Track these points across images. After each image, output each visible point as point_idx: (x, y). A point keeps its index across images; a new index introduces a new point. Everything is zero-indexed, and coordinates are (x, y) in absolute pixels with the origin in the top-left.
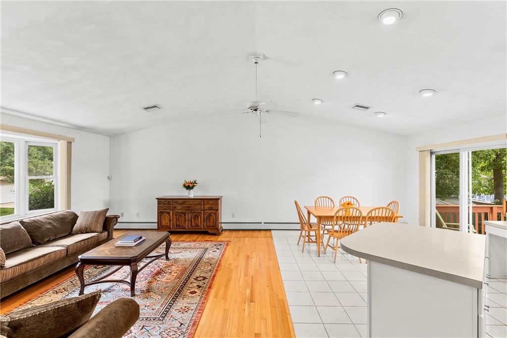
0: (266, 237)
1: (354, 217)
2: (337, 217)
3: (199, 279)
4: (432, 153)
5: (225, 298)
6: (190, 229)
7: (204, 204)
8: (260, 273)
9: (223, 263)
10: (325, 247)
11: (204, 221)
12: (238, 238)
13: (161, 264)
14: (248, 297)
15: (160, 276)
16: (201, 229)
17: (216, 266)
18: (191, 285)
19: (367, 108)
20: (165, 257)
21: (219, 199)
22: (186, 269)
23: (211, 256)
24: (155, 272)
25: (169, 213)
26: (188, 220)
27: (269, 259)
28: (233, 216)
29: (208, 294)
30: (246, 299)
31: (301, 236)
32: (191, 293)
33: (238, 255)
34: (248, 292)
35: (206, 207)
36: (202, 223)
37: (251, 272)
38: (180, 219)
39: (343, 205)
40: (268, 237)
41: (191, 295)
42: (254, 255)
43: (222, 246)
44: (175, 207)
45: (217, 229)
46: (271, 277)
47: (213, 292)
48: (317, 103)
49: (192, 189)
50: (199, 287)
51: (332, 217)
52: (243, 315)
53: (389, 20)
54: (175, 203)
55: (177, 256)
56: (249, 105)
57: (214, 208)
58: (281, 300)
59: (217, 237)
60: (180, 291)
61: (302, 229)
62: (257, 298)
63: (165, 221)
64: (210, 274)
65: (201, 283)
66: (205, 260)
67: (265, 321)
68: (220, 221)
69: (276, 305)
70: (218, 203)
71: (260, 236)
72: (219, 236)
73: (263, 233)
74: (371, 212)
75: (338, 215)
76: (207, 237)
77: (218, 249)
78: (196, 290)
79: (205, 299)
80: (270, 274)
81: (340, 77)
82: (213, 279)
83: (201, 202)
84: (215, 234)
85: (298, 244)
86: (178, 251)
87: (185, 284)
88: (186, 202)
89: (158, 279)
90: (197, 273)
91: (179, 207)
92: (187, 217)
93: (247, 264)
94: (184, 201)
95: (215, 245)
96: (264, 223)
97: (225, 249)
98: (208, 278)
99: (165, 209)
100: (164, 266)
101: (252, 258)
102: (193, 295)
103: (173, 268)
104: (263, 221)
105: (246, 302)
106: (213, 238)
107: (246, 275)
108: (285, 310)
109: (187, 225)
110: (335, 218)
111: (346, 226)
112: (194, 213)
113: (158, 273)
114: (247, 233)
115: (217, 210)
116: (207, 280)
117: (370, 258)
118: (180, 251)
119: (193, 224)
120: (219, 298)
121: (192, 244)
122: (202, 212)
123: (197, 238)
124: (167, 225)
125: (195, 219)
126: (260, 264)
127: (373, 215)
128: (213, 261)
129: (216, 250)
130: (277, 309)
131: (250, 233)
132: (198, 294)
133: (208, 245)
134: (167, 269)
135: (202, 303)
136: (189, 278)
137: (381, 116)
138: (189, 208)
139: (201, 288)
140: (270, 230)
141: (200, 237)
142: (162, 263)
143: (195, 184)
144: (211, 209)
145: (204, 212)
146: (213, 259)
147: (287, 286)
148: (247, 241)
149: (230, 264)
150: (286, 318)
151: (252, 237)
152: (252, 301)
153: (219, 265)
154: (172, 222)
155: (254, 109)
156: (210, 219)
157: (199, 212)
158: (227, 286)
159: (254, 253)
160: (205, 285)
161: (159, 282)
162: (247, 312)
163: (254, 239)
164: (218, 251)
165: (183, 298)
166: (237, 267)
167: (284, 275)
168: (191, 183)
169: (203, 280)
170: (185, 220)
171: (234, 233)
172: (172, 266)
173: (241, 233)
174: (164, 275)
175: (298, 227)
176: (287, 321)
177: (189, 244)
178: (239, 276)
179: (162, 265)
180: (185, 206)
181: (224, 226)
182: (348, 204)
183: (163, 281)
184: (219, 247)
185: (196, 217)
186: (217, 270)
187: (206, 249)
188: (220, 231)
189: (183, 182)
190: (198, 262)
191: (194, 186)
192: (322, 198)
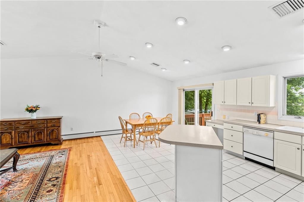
0: (98, 141)
1: (152, 123)
2: (145, 124)
3: (52, 180)
4: (184, 90)
5: (78, 188)
6: (33, 143)
7: (47, 123)
8: (100, 165)
9: (70, 164)
10: (137, 142)
11: (47, 135)
12: (77, 144)
13: (8, 176)
14: (97, 182)
15: (11, 186)
16: (45, 142)
17: (65, 168)
18: (46, 186)
19: (158, 65)
20: (12, 170)
21: (61, 118)
22: (37, 175)
23: (58, 161)
24: (4, 184)
25: (10, 133)
26: (31, 137)
27: (105, 155)
28: (72, 129)
29: (63, 189)
30: (95, 184)
31: (122, 137)
32: (48, 192)
33: (80, 156)
34: (95, 179)
35: (49, 125)
36: (45, 137)
37: (94, 165)
38: (23, 136)
39: (146, 117)
40: (100, 141)
41: (48, 193)
42: (93, 154)
43: (65, 152)
44: (18, 127)
45: (59, 140)
46: (108, 166)
47: (67, 186)
48: (132, 59)
49: (35, 112)
50: (54, 185)
51: (142, 124)
52: (96, 195)
53: (181, 23)
54: (17, 124)
55: (24, 166)
56: (94, 54)
57: (56, 126)
58: (119, 178)
59: (59, 146)
60: (36, 194)
61: (124, 133)
62: (103, 181)
63: (6, 140)
64: (61, 174)
65: (55, 183)
66: (53, 165)
67: (112, 194)
68: (61, 135)
69: (117, 182)
70: (60, 121)
71: (93, 141)
72: (61, 145)
73: (94, 139)
74: (162, 120)
75: (146, 123)
76: (51, 148)
77: (63, 155)
78: (52, 189)
79: (62, 193)
80: (108, 164)
81: (149, 46)
82: (65, 177)
83: (45, 121)
84: (57, 144)
85: (120, 143)
86: (24, 163)
87: (39, 187)
88: (29, 122)
89: (10, 189)
90: (49, 176)
91: (22, 127)
92: (30, 134)
93: (89, 161)
94: (27, 122)
95: (59, 152)
96: (96, 132)
97: (69, 154)
98: (61, 177)
99: (6, 130)
100: (13, 177)
101: (92, 156)
102: (50, 193)
103: (23, 176)
104: (95, 131)
105: (96, 186)
106: (56, 147)
107: (91, 168)
108: (124, 184)
109: (30, 141)
110: (144, 125)
111: (147, 129)
112: (38, 130)
113: (8, 184)
114: (83, 140)
115: (59, 127)
116: (60, 179)
117: (176, 143)
118: (27, 162)
119: (37, 139)
120: (74, 189)
121: (38, 155)
122: (46, 129)
123: (41, 149)
124: (8, 143)
125: (38, 135)
126: (99, 160)
127: (163, 121)
128: (61, 164)
129: (61, 155)
130: (118, 185)
131: (86, 140)
132: (55, 191)
133: (53, 153)
134: (17, 179)
135: (61, 196)
136: (42, 181)
137: (164, 70)
138: (32, 127)
139: (56, 186)
140: (100, 136)
141: (44, 148)
142: (10, 175)
143: (38, 108)
144: (54, 126)
145: (47, 129)
146: (60, 162)
147: (120, 169)
148: (85, 146)
149: (76, 164)
150: (125, 188)
151: (88, 142)
152: (100, 184)
153: (67, 166)
154: (14, 140)
155: (98, 57)
156: (53, 134)
157: (42, 130)
158: (78, 179)
159: (92, 153)
160: (59, 183)
161: (10, 192)
162: (98, 193)
163: (90, 144)
164: (63, 156)
165: (41, 198)
166: (82, 164)
167: (117, 163)
168: (35, 108)
169: (56, 179)
170: (28, 137)
171: (73, 141)
172: (22, 175)
173: (78, 141)
174: (15, 184)
175: (121, 132)
176: (127, 190)
177: (34, 155)
178: (85, 170)
179: (10, 176)
180: (28, 125)
181: (64, 138)
182: (149, 117)
183: (15, 189)
184: (63, 153)
185: (40, 133)
186: (66, 170)
187: (52, 157)
188: (61, 141)
189: (26, 107)
190: (47, 167)
191: (37, 109)
192: (133, 114)
